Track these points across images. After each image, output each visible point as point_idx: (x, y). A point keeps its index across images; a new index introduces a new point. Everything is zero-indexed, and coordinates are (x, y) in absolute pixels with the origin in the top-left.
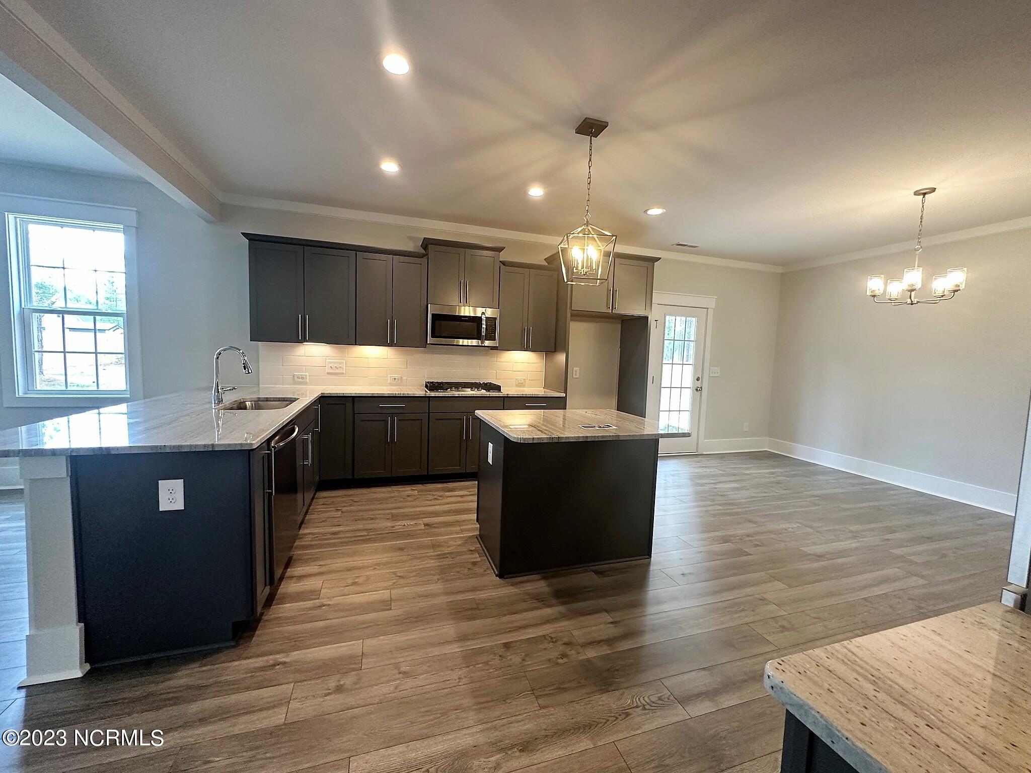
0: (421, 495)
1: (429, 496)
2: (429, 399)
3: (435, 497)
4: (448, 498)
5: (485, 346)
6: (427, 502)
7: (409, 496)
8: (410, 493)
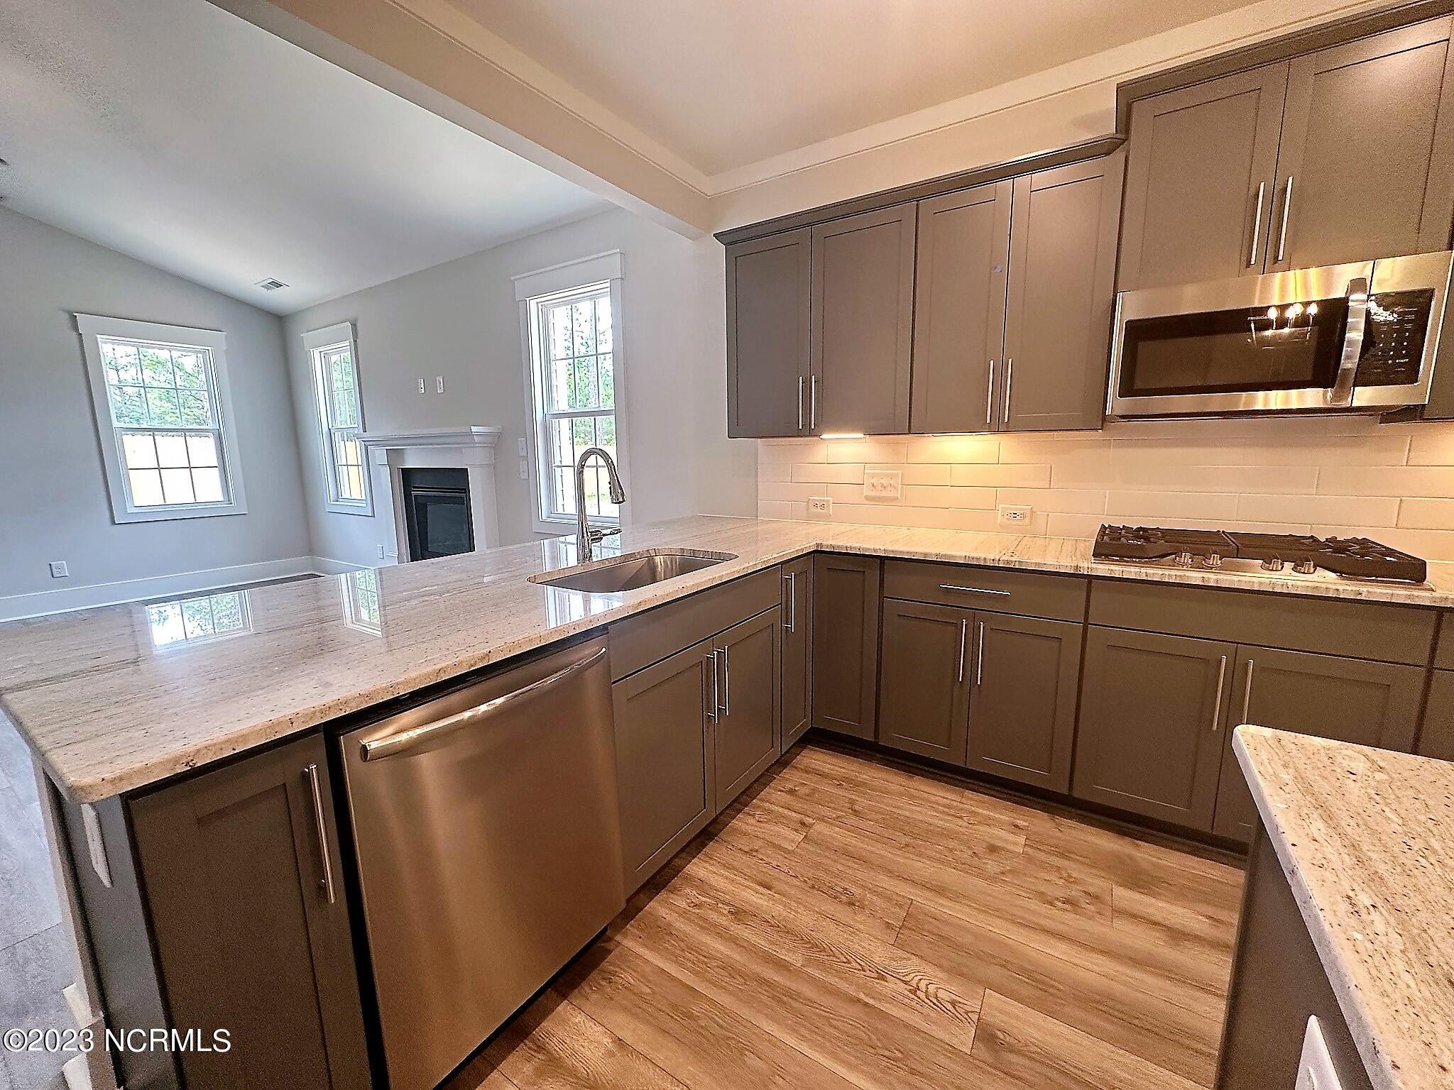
0: (1030, 859)
1: (1053, 877)
2: (1090, 583)
3: (1074, 892)
4: (1118, 923)
5: (1351, 410)
6: (1035, 905)
7: (993, 849)
8: (1002, 836)
